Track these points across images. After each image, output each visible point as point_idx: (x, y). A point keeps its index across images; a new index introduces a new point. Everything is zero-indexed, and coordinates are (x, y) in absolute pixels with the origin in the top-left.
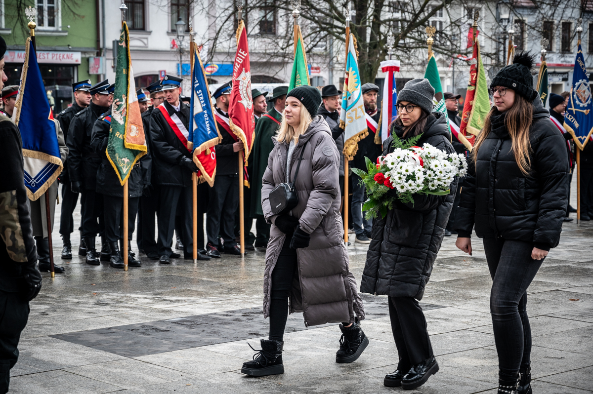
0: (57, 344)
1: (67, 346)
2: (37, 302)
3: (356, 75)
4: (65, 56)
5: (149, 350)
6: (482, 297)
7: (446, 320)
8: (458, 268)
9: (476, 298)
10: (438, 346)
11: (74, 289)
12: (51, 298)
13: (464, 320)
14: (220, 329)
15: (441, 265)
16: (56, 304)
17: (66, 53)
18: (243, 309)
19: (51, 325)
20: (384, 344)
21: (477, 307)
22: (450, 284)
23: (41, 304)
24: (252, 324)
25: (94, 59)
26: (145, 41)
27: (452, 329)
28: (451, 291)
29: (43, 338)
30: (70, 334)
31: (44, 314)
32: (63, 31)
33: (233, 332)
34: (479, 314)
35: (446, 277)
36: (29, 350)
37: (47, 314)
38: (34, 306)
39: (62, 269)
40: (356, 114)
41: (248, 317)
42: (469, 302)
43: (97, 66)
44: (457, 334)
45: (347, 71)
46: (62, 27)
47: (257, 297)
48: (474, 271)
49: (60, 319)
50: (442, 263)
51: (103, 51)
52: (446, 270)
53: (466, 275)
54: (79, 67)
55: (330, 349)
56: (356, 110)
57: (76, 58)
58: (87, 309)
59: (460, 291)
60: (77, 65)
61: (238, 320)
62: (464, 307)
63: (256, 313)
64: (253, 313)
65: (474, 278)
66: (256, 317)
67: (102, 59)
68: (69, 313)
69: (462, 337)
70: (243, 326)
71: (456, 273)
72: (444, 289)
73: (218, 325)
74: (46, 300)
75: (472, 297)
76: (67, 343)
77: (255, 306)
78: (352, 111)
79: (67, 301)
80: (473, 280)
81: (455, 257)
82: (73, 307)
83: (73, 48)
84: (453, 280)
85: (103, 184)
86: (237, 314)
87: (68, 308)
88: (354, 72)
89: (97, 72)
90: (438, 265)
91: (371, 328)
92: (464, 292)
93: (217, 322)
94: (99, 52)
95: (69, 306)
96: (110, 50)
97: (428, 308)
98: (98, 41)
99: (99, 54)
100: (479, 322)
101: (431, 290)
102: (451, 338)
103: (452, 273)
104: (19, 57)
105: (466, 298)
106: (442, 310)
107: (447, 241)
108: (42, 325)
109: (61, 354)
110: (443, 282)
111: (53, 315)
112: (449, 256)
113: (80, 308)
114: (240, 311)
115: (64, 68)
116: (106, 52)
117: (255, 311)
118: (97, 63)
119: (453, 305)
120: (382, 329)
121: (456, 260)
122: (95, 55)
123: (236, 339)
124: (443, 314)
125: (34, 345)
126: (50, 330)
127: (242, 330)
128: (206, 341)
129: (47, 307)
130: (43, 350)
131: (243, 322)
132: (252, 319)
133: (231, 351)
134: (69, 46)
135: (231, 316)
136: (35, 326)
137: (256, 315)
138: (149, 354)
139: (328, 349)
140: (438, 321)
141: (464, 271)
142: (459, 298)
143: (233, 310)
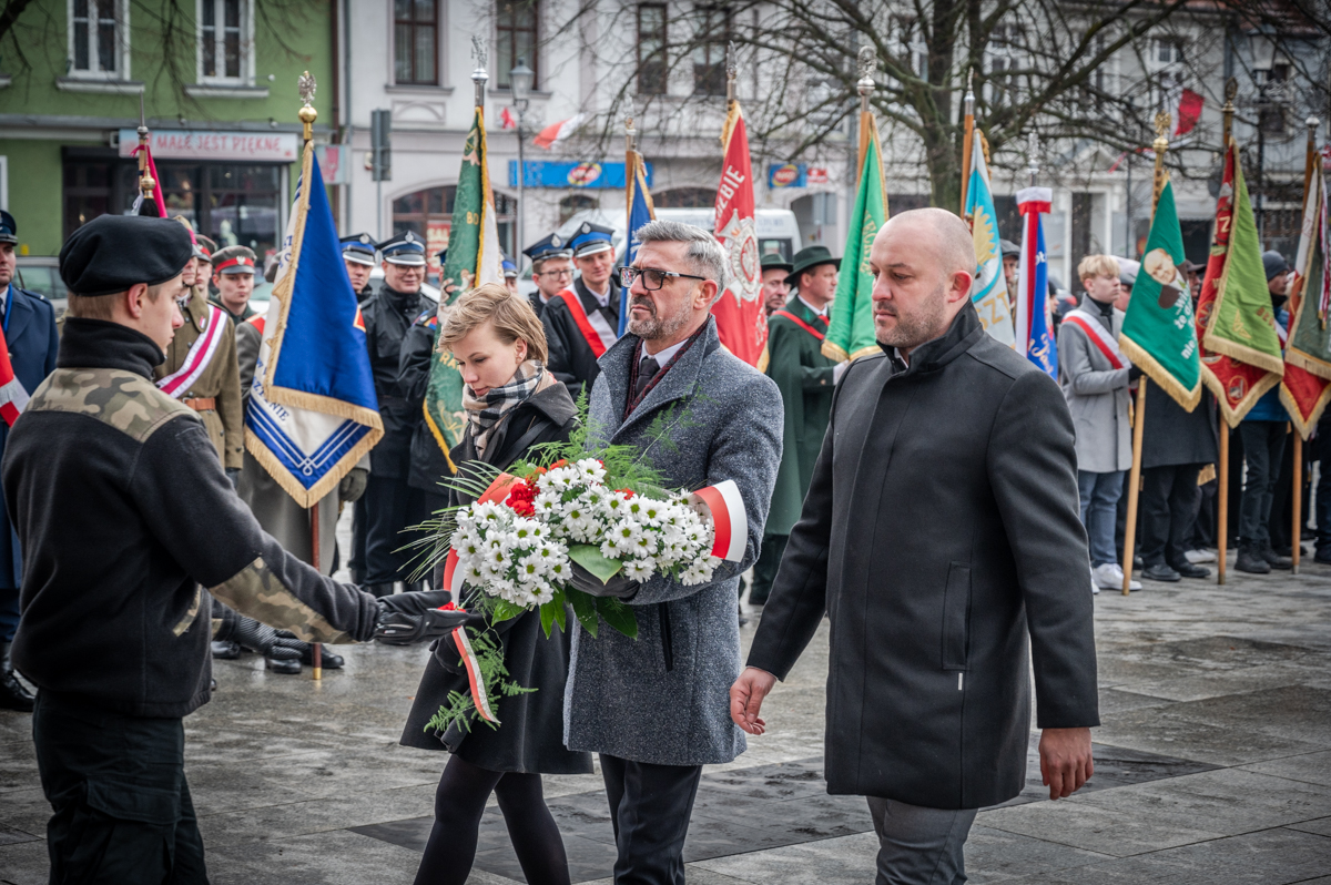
0: (373, 851)
1: (397, 857)
2: (299, 741)
3: (990, 224)
4: (263, 144)
5: (582, 868)
6: (1297, 742)
7: (1230, 801)
8: (1223, 666)
9: (1282, 746)
10: (1231, 871)
11: (371, 708)
12: (327, 731)
13: (1271, 802)
14: (726, 818)
15: (1182, 657)
16: (342, 747)
17: (264, 137)
18: (764, 767)
19: (348, 801)
20: (1106, 861)
21: (1294, 768)
22: (1214, 709)
23: (309, 746)
24: (794, 804)
25: (327, 149)
26: (439, 110)
27: (1249, 826)
28: (1223, 726)
29: (337, 836)
30: (393, 824)
31: (321, 772)
32: (258, 88)
33: (756, 825)
34: (1303, 787)
35: (1201, 692)
36: (314, 865)
37: (330, 774)
38: (296, 751)
39: (338, 660)
40: (994, 312)
41: (781, 788)
42: (1270, 756)
43: (333, 166)
44: (1266, 839)
45: (969, 215)
46: (257, 78)
47: (787, 735)
48: (1261, 675)
49: (361, 787)
50: (1182, 653)
51: (347, 131)
52: (1196, 671)
53: (1244, 684)
54: (293, 167)
55: (988, 874)
56: (992, 302)
57: (285, 146)
58: (415, 761)
59: (1243, 726)
60: (288, 164)
61: (758, 794)
62: (1263, 769)
63: (797, 777)
64: (788, 777)
65: (1265, 692)
66: (799, 788)
67: (344, 150)
68: (378, 772)
69: (1278, 845)
70: (775, 810)
71: (1222, 679)
72: (1205, 721)
73: (718, 807)
74: (319, 738)
75: (1275, 741)
76: (394, 847)
77: (788, 759)
78: (986, 305)
79: (365, 739)
80: (1265, 699)
81: (1209, 639)
82: (382, 756)
83: (280, 124)
84: (1220, 699)
85: (424, 468)
86: (753, 780)
87: (373, 759)
88: (987, 216)
89: (333, 178)
90: (1174, 658)
91: (1065, 821)
92: (1251, 729)
93: (714, 799)
94: (337, 134)
95: (373, 754)
96: (362, 129)
97: (1181, 769)
98: (335, 110)
99: (336, 140)
100: (1307, 808)
101: (1175, 724)
102: (1254, 850)
103: (1212, 680)
104: (162, 144)
105: (1264, 746)
106: (1214, 775)
107: (1179, 597)
108: (326, 800)
109: (388, 877)
110: (1197, 702)
111: (344, 776)
112: (1194, 635)
113: (400, 759)
114: (759, 771)
115: (259, 170)
116: (353, 133)
117: (792, 772)
118: (334, 158)
119: (1235, 764)
120: (1090, 823)
121: (1213, 647)
122: (328, 142)
123: (769, 843)
124: (1219, 785)
125: (322, 853)
126: (348, 812)
127: (776, 820)
128: (704, 848)
129: (325, 754)
130: (344, 865)
131: (772, 801)
132: (791, 792)
133: (766, 874)
134: (271, 120)
135: (740, 783)
136: (311, 804)
137: (797, 782)
138: (584, 881)
139: (983, 872)
140: (1214, 803)
141: (1237, 673)
142: (1244, 744)
143: (742, 767)
